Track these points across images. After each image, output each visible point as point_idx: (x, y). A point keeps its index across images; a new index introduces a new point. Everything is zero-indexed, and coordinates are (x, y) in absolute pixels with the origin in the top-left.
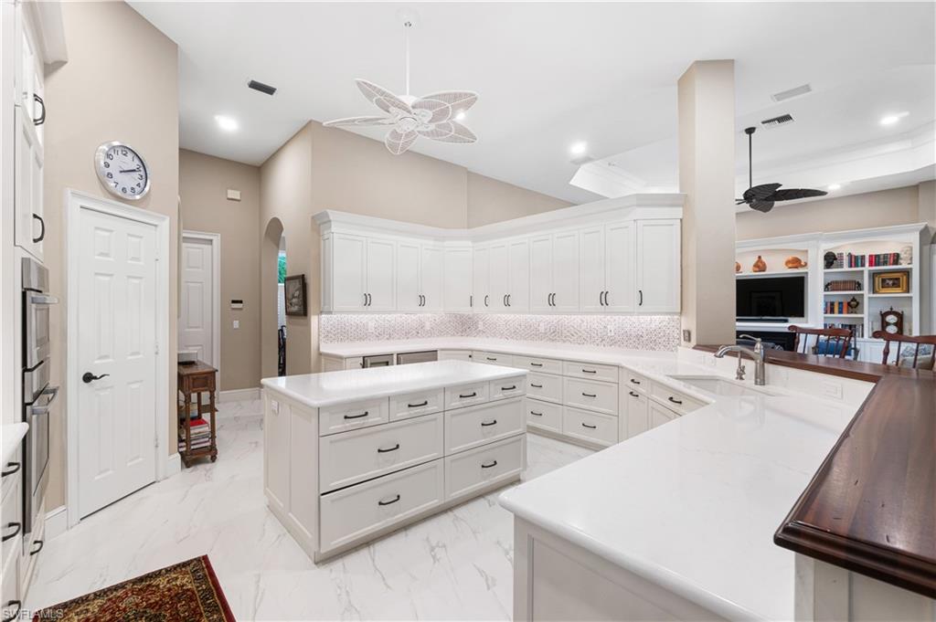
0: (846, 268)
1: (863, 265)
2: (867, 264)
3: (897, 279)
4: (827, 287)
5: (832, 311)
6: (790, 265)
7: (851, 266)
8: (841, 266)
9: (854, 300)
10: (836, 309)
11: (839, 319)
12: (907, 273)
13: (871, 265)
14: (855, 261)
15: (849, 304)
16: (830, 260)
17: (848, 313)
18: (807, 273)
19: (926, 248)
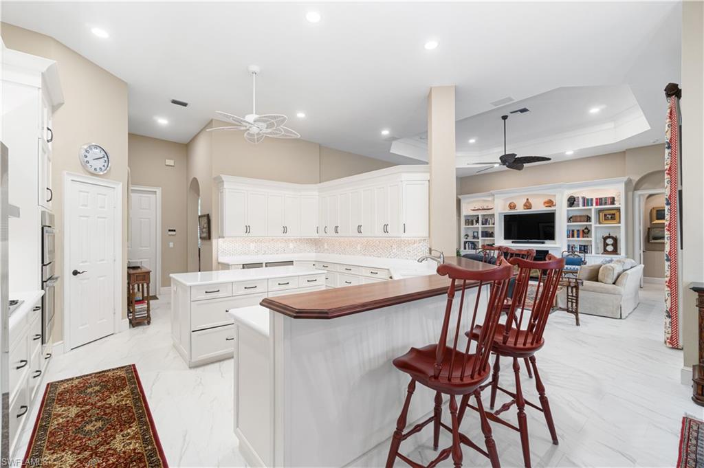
0: (581, 207)
1: (592, 205)
2: (594, 204)
3: (614, 214)
4: (570, 219)
5: (573, 236)
6: (547, 205)
7: (584, 206)
8: (578, 205)
9: (586, 228)
10: (575, 235)
11: (578, 241)
12: (618, 210)
13: (597, 205)
14: (587, 202)
15: (583, 231)
16: (572, 201)
17: (583, 237)
18: (555, 210)
19: (630, 194)
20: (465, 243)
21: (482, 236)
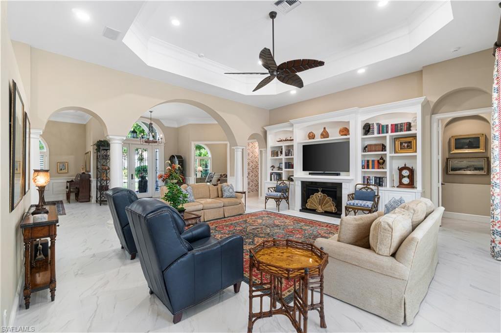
0: (376, 135)
1: (387, 132)
2: (390, 131)
3: (410, 142)
4: (365, 149)
5: (368, 167)
6: (341, 133)
7: (379, 133)
8: (373, 133)
9: (382, 158)
10: (371, 166)
11: (373, 172)
12: (414, 136)
13: (392, 132)
14: (382, 129)
15: (378, 161)
16: (367, 129)
17: (378, 168)
18: (349, 138)
19: (428, 117)
20: (271, 174)
21: (286, 168)
